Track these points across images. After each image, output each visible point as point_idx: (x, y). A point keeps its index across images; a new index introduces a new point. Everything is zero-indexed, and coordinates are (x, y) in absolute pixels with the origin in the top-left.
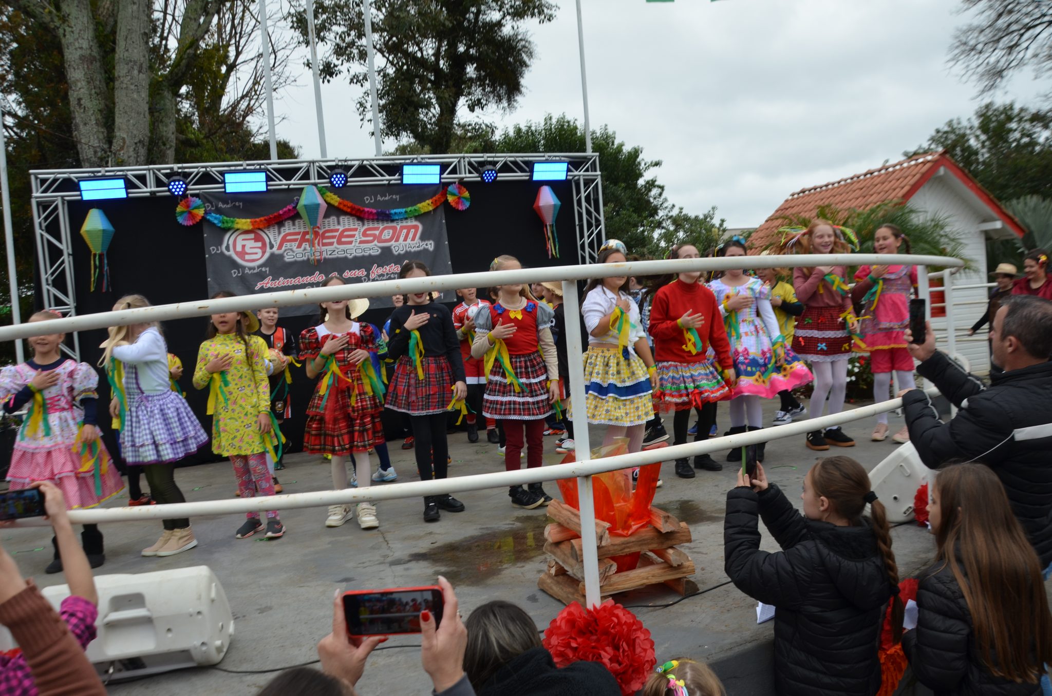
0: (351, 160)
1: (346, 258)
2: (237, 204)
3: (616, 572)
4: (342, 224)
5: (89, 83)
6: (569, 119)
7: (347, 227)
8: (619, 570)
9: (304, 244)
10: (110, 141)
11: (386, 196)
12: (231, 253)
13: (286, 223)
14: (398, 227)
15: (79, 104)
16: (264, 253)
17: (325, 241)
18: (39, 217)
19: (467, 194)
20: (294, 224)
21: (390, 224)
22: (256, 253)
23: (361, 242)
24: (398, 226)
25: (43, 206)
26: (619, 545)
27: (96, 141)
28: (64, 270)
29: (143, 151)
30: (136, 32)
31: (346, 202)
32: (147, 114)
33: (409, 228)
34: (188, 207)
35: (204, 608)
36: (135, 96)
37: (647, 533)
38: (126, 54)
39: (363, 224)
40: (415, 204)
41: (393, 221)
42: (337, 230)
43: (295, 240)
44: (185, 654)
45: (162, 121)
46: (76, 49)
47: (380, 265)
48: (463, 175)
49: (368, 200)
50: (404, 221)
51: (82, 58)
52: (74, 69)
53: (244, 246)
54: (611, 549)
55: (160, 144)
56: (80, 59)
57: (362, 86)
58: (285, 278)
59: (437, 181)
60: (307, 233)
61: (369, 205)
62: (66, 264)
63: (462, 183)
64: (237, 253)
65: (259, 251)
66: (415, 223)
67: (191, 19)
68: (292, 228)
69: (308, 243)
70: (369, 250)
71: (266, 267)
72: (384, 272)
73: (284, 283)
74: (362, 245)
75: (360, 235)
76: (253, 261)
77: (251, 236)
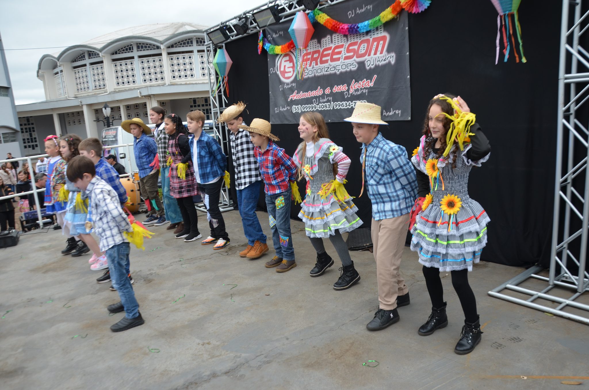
1: (335, 73)
2: (281, 33)
4: (334, 42)
7: (337, 45)
9: (313, 62)
11: (362, 8)
12: (278, 73)
14: (371, 40)
16: (294, 71)
17: (324, 59)
21: (366, 38)
22: (290, 72)
23: (347, 58)
24: (372, 38)
31: (330, 20)
33: (378, 40)
39: (347, 40)
42: (331, 48)
43: (308, 59)
47: (357, 80)
50: (376, 33)
53: (285, 66)
58: (303, 92)
64: (281, 72)
65: (291, 70)
66: (383, 33)
69: (314, 62)
70: (351, 66)
71: (294, 83)
72: (359, 87)
73: (302, 96)
74: (346, 61)
75: (345, 51)
76: (288, 78)
77: (287, 58)
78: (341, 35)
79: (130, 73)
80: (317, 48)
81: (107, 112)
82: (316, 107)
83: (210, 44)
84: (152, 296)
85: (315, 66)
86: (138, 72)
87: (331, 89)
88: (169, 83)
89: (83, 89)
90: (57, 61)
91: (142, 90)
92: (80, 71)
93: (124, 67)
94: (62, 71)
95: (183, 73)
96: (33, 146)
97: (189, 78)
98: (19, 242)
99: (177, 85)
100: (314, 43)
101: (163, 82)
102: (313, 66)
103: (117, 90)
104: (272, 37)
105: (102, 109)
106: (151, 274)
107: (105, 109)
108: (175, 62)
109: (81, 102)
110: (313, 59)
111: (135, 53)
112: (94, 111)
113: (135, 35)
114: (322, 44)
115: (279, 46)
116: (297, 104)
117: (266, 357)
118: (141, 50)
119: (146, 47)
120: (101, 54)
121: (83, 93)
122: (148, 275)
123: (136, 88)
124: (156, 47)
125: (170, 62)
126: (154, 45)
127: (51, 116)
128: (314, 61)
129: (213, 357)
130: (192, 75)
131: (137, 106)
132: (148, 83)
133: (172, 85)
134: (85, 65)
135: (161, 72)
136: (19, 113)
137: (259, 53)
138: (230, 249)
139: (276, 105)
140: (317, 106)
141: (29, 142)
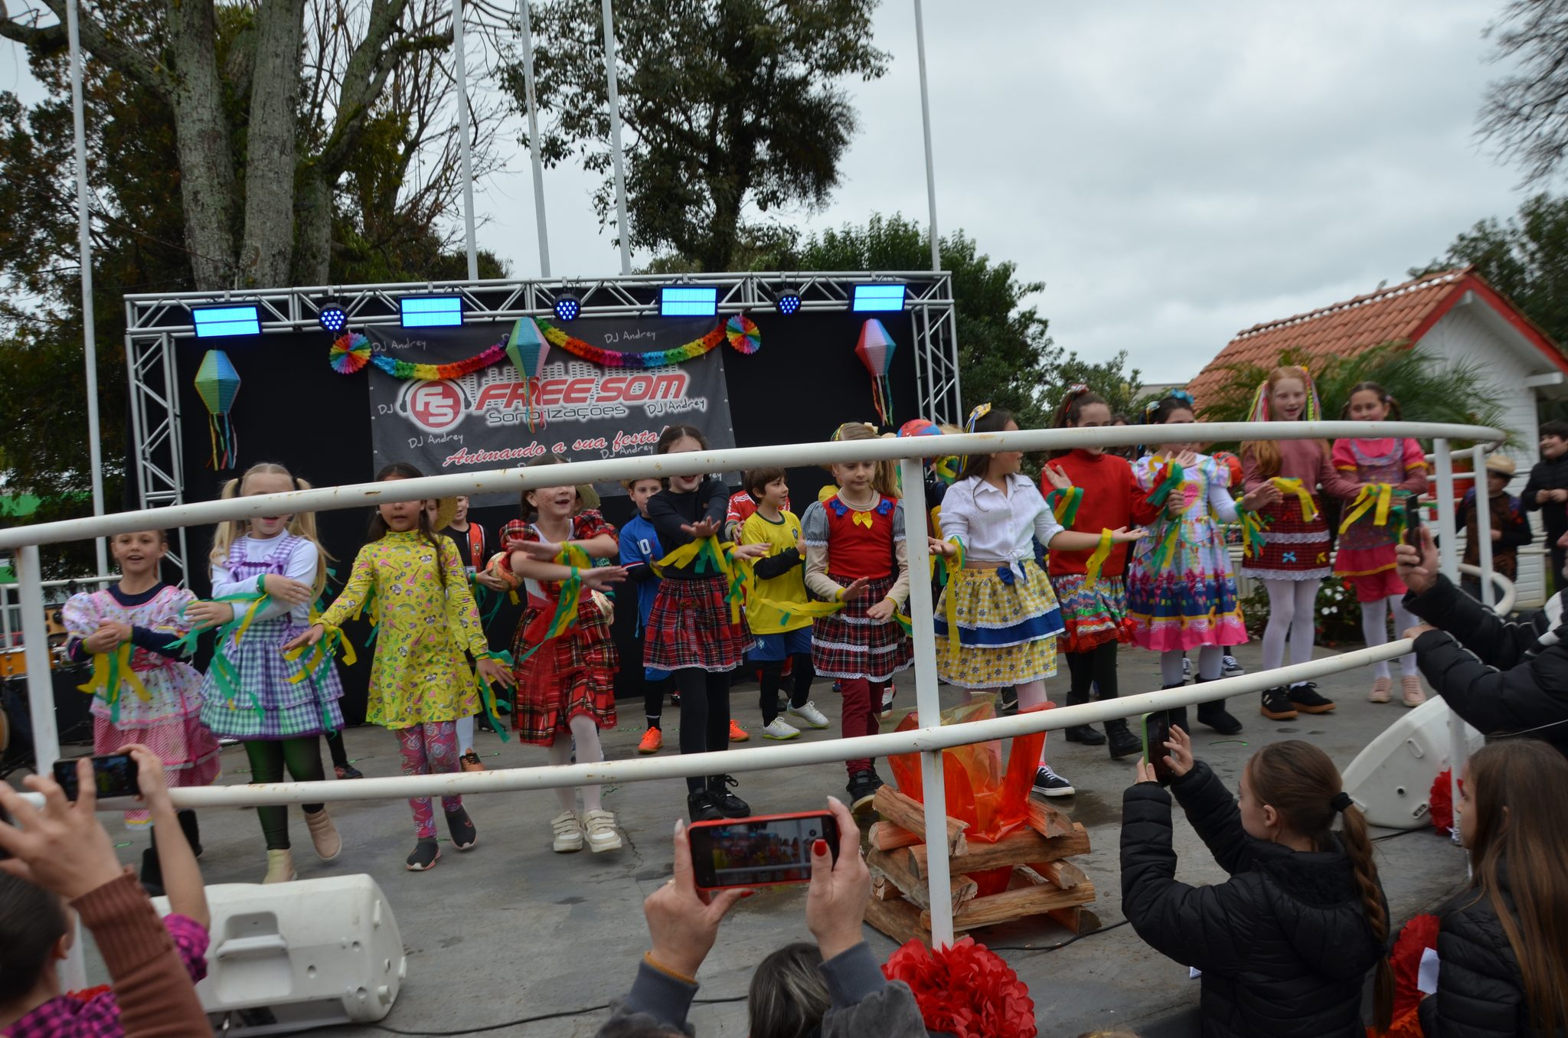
0: (586, 281)
1: (577, 422)
2: (418, 344)
3: (976, 897)
4: (571, 373)
5: (209, 169)
6: (906, 221)
7: (579, 377)
8: (981, 894)
9: (516, 401)
10: (237, 253)
11: (636, 334)
12: (409, 414)
13: (490, 372)
14: (655, 378)
15: (196, 200)
16: (456, 414)
17: (546, 397)
18: (135, 361)
19: (755, 331)
20: (501, 373)
21: (643, 374)
22: (446, 415)
24: (655, 376)
25: (142, 345)
26: (981, 855)
27: (218, 253)
28: (168, 439)
29: (283, 267)
30: (279, 96)
31: (577, 342)
32: (291, 213)
34: (347, 346)
35: (363, 937)
36: (275, 188)
37: (1022, 838)
38: (263, 128)
39: (603, 374)
40: (679, 345)
41: (646, 369)
42: (564, 382)
43: (503, 396)
44: (334, 1004)
45: (311, 224)
46: (194, 122)
47: (628, 432)
48: (750, 304)
49: (609, 338)
50: (663, 370)
51: (201, 134)
52: (190, 150)
53: (427, 404)
54: (969, 860)
55: (309, 256)
56: (199, 135)
57: (602, 172)
58: (487, 450)
59: (712, 312)
60: (521, 385)
61: (612, 346)
62: (172, 429)
63: (749, 315)
64: (417, 414)
65: (450, 411)
66: (679, 372)
67: (356, 76)
68: (498, 378)
69: (520, 400)
70: (612, 411)
71: (460, 434)
73: (485, 458)
74: (601, 403)
75: (600, 389)
76: (440, 425)
77: (437, 389)
78: (589, 365)
85: (522, 408)
102: (517, 407)
128: (518, 398)
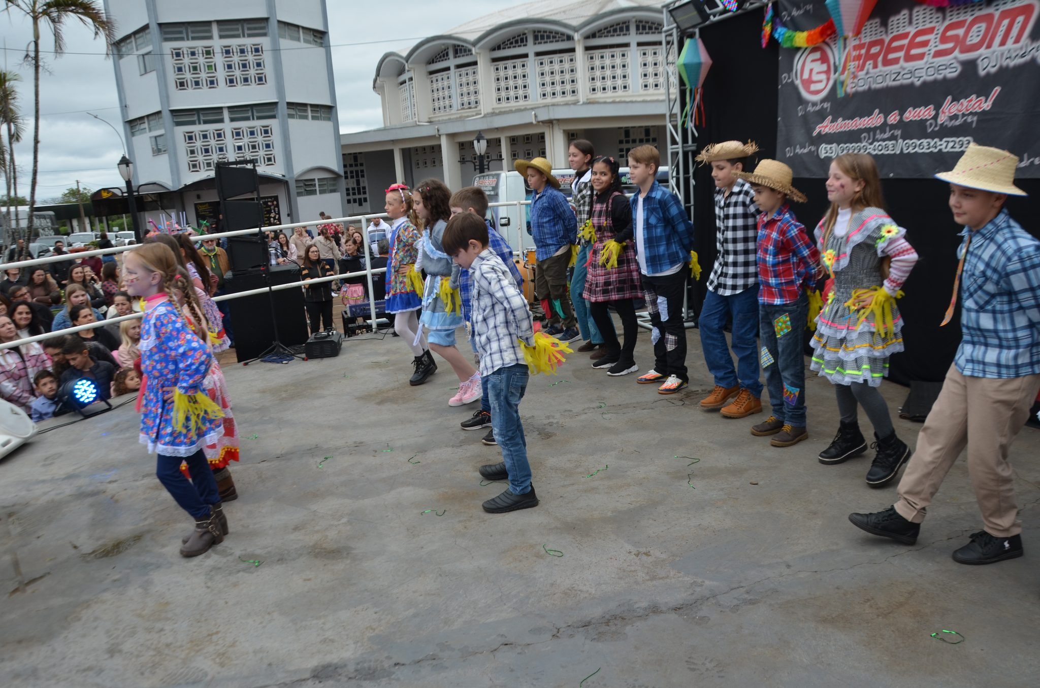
2: (808, 7)
7: (920, 28)
9: (868, 63)
12: (798, 82)
14: (997, 15)
16: (828, 79)
17: (891, 56)
22: (820, 81)
23: (937, 55)
24: (996, 12)
33: (1013, 14)
39: (944, 19)
42: (906, 36)
43: (859, 57)
47: (956, 97)
53: (811, 70)
58: (844, 118)
64: (803, 81)
65: (823, 77)
69: (871, 62)
70: (946, 69)
71: (828, 102)
72: (960, 111)
73: (841, 127)
74: (937, 60)
75: (938, 40)
76: (817, 92)
77: (817, 55)
78: (931, 8)
79: (520, 82)
80: (879, 35)
81: (481, 147)
82: (866, 149)
83: (672, 29)
84: (552, 461)
85: (871, 71)
86: (534, 81)
87: (901, 114)
88: (585, 101)
89: (442, 108)
90: (404, 62)
91: (538, 112)
92: (440, 78)
93: (510, 72)
94: (411, 79)
95: (609, 83)
96: (360, 199)
97: (620, 92)
98: (342, 352)
99: (598, 103)
100: (874, 25)
101: (573, 98)
102: (868, 70)
103: (497, 111)
104: (789, 15)
105: (472, 143)
106: (551, 424)
107: (478, 142)
108: (597, 63)
109: (438, 130)
110: (869, 56)
111: (531, 48)
112: (458, 146)
113: (531, 17)
114: (890, 28)
115: (803, 31)
116: (830, 142)
117: (748, 593)
118: (541, 43)
119: (548, 37)
120: (474, 52)
121: (441, 116)
122: (545, 425)
123: (528, 107)
124: (565, 38)
125: (588, 64)
126: (563, 34)
127: (391, 152)
128: (870, 59)
129: (653, 578)
130: (625, 87)
131: (528, 138)
132: (549, 100)
133: (590, 103)
134: (448, 69)
135: (573, 81)
136: (344, 147)
137: (764, 46)
138: (689, 395)
139: (789, 143)
140: (869, 147)
141: (354, 194)
